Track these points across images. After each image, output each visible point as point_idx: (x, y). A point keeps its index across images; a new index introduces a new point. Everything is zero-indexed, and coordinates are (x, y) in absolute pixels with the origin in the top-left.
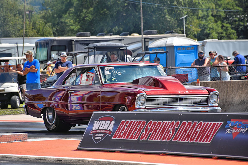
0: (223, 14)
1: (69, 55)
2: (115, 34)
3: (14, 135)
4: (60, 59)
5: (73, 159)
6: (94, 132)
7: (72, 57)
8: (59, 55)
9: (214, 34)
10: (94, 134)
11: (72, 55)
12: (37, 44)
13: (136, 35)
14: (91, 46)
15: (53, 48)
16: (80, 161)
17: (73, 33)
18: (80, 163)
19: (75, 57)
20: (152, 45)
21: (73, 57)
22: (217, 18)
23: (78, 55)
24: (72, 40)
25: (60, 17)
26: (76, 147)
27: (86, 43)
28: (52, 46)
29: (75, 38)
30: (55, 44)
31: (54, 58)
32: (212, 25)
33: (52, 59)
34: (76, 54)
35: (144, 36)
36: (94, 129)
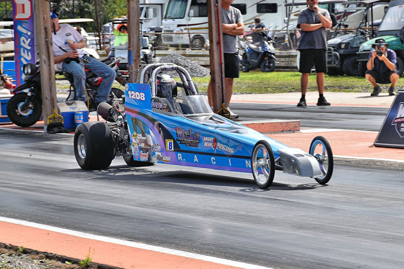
1: (362, 5)
3: (281, 123)
4: (347, 11)
5: (367, 160)
6: (399, 120)
7: (365, 8)
8: (347, 6)
10: (400, 124)
11: (366, 6)
16: (378, 163)
18: (377, 165)
19: (370, 9)
21: (368, 8)
23: (375, 5)
26: (372, 142)
31: (339, 11)
33: (336, 12)
34: (372, 3)
36: (398, 117)
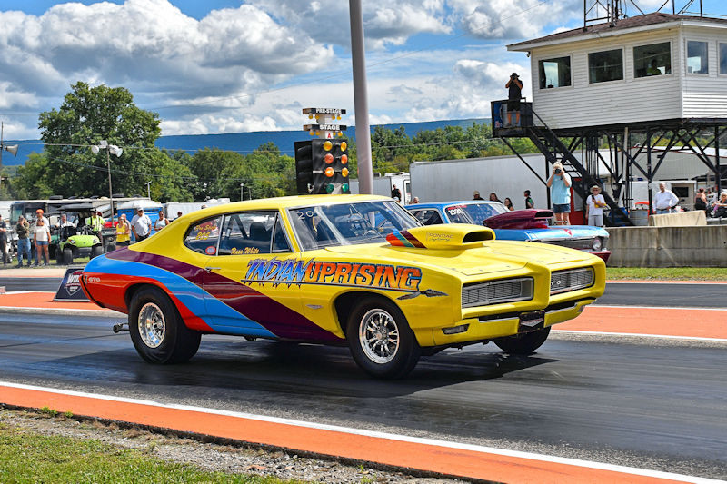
0: (181, 181)
2: (85, 197)
6: (69, 285)
9: (175, 198)
10: (69, 287)
12: (12, 206)
13: (105, 198)
14: (63, 207)
15: (27, 211)
17: (46, 196)
20: (119, 207)
22: (176, 184)
24: (45, 203)
25: (34, 182)
26: (52, 298)
27: (58, 206)
28: (27, 209)
29: (48, 201)
30: (30, 206)
32: (172, 190)
35: (113, 199)
36: (68, 283)
